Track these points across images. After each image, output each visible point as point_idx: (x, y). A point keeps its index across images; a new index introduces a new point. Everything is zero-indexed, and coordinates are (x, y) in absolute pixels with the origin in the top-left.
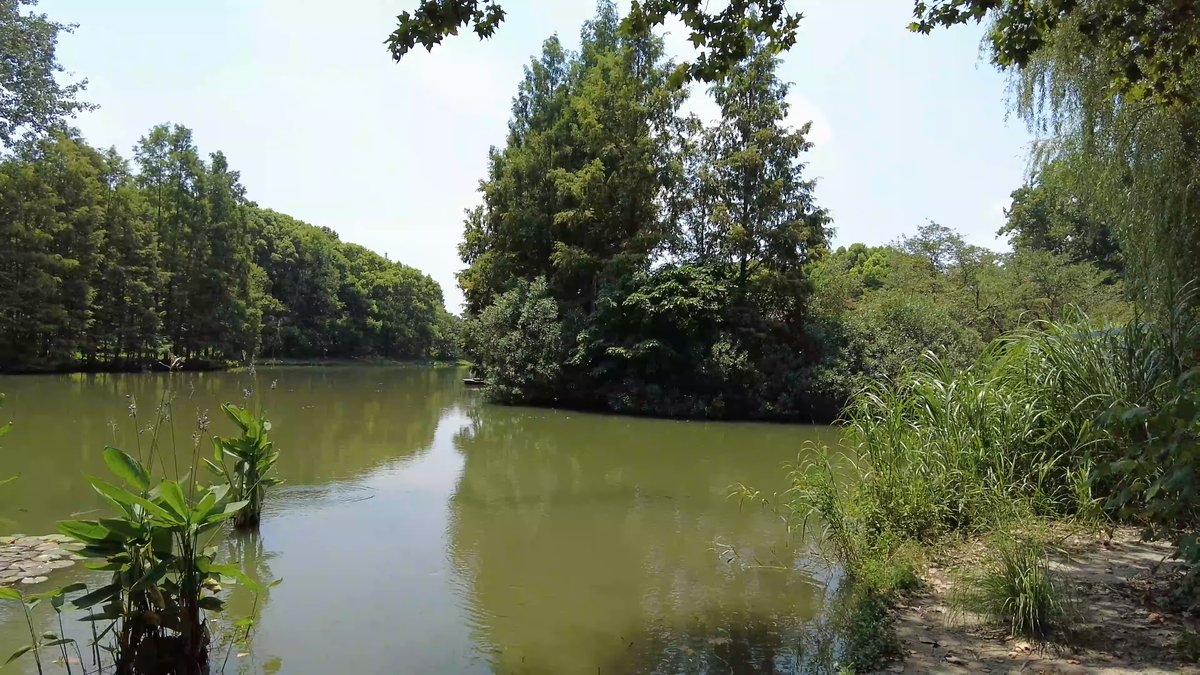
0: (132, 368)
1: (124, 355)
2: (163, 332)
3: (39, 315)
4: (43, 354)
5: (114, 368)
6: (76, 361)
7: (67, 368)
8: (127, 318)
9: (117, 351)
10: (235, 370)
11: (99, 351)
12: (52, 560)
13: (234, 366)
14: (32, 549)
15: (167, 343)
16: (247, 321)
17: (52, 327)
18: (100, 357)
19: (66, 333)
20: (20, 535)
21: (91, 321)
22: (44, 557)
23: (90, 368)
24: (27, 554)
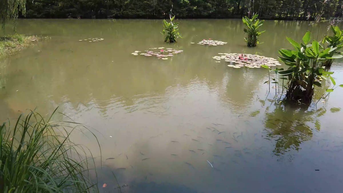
0: (291, 19)
1: (289, 15)
2: (302, 8)
3: (268, 3)
4: (269, 14)
5: (286, 19)
6: (276, 16)
7: (274, 18)
8: (292, 3)
9: (287, 14)
10: (323, 21)
11: (282, 14)
12: (271, 64)
13: (323, 20)
14: (266, 60)
15: (303, 11)
16: (332, 3)
17: (271, 6)
18: (282, 16)
19: (275, 8)
20: (264, 57)
21: (282, 5)
22: (269, 63)
23: (279, 19)
24: (266, 61)
